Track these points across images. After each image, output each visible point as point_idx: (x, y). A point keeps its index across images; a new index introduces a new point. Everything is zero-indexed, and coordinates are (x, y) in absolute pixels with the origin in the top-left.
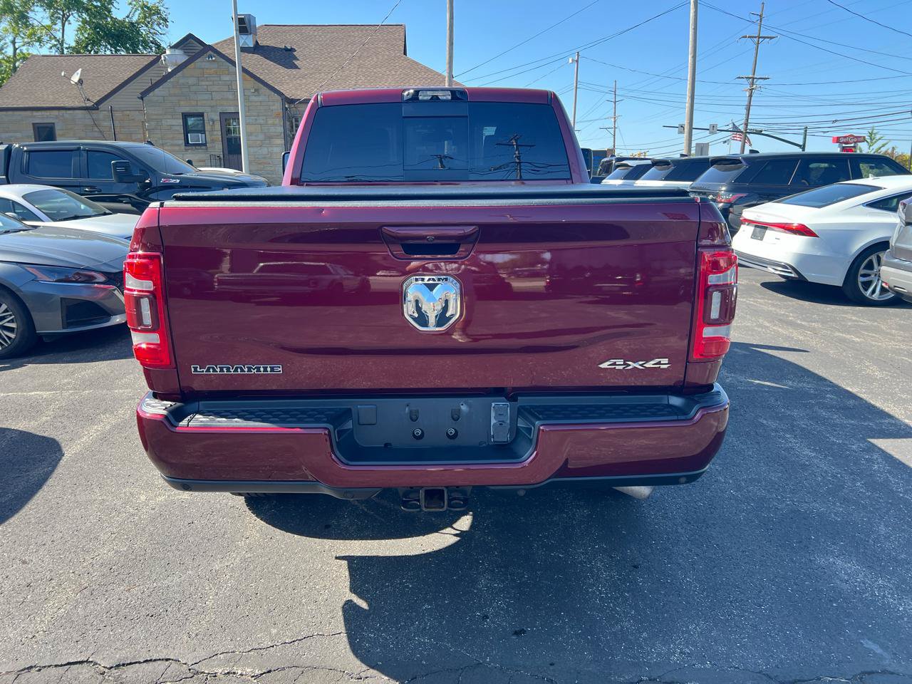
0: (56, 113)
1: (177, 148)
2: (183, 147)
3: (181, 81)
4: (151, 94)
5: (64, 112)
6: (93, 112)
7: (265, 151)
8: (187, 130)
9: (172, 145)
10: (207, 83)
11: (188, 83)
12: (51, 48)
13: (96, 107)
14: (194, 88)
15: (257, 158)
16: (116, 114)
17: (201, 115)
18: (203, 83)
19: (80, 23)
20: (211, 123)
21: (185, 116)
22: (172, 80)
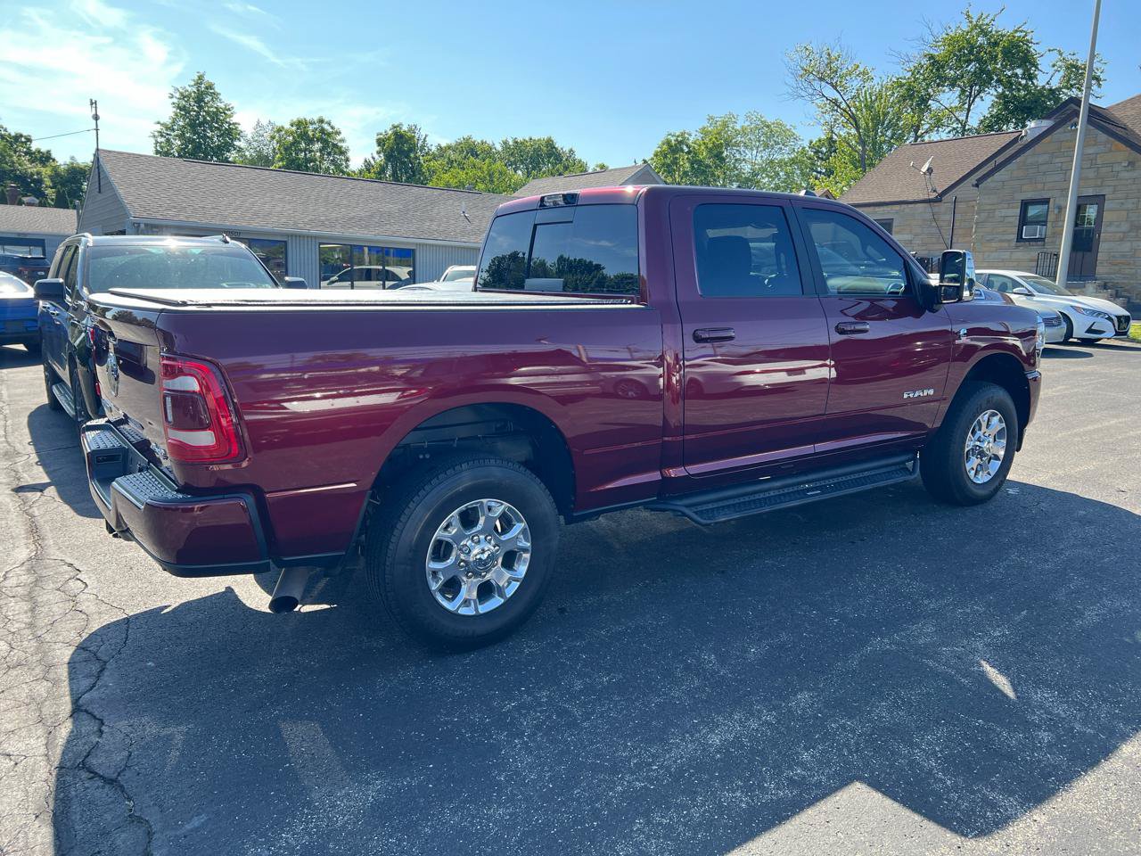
0: (897, 207)
1: (1006, 245)
2: (1014, 243)
3: (1029, 161)
4: (989, 180)
5: (905, 206)
6: (935, 204)
7: (1126, 247)
8: (1024, 220)
9: (1001, 241)
10: (1062, 160)
11: (1037, 162)
12: (949, 132)
13: (939, 199)
14: (1043, 168)
15: (1113, 257)
16: (960, 206)
17: (1046, 201)
18: (1058, 160)
19: (994, 98)
20: (1056, 211)
21: (1025, 205)
22: (1018, 160)
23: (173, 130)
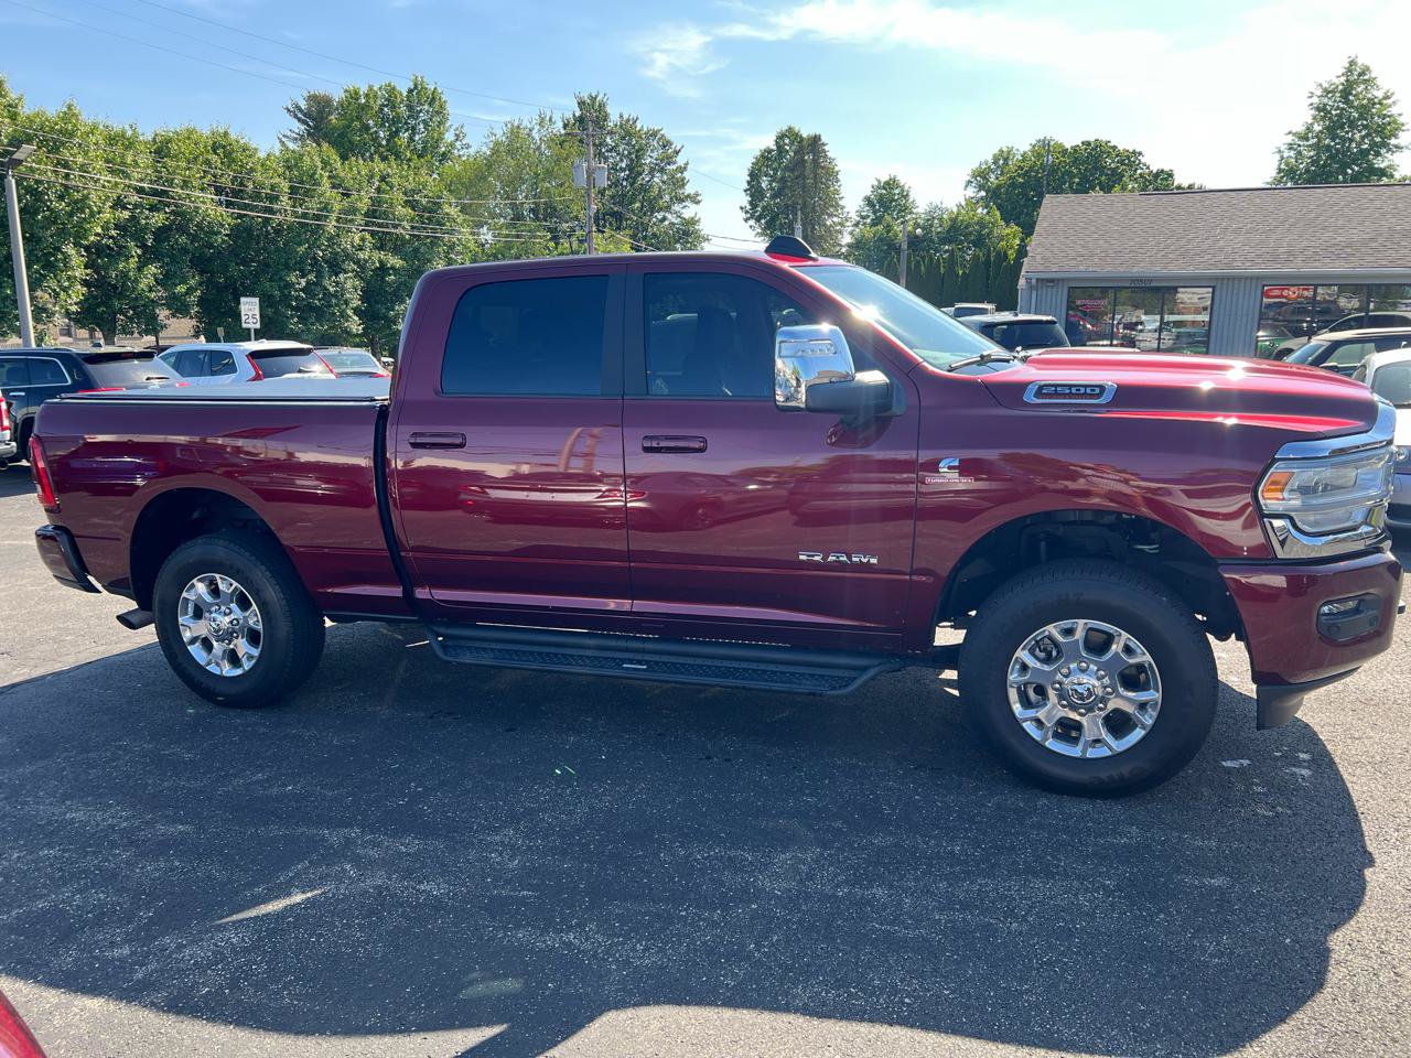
23: (1307, 139)
